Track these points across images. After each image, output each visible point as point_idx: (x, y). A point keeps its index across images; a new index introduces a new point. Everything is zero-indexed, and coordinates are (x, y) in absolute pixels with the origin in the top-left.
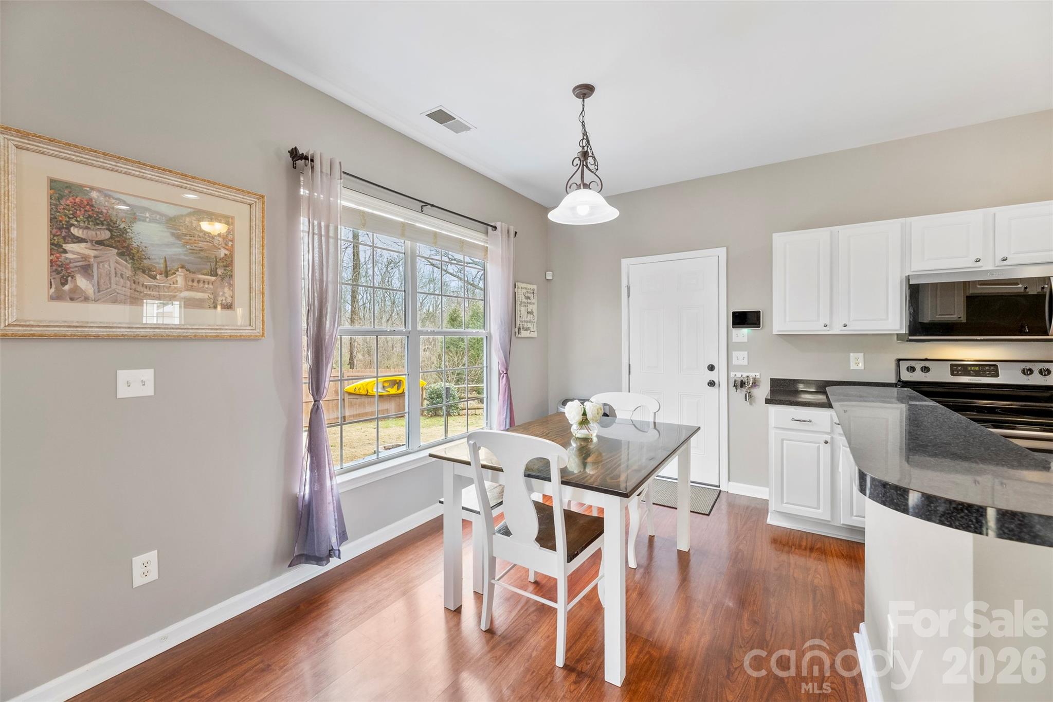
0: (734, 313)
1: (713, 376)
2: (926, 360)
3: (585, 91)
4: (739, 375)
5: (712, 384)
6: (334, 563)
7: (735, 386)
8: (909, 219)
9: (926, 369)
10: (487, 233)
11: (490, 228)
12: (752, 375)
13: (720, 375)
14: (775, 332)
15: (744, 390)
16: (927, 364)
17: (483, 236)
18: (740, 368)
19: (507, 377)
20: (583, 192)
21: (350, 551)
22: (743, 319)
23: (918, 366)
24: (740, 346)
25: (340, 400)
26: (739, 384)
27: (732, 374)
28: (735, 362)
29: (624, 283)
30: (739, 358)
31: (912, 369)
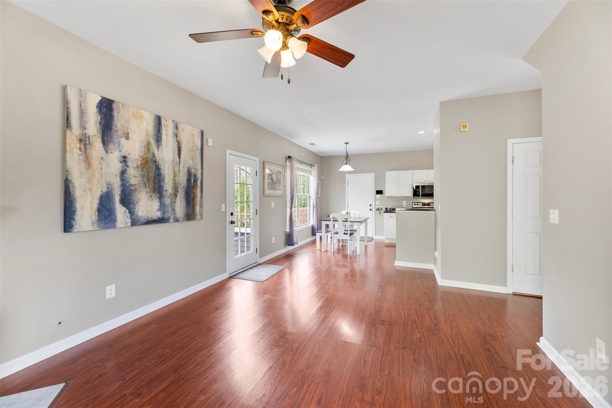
0: (377, 191)
1: (371, 207)
2: (418, 202)
3: (347, 143)
4: (378, 207)
5: (371, 210)
6: (296, 246)
7: (377, 210)
8: (413, 171)
9: (417, 205)
10: (311, 167)
11: (312, 166)
12: (381, 207)
13: (373, 207)
14: (386, 196)
15: (379, 211)
16: (418, 203)
17: (310, 168)
18: (378, 205)
19: (316, 208)
20: (347, 165)
21: (300, 244)
22: (379, 192)
23: (416, 204)
24: (378, 199)
25: (296, 211)
26: (378, 209)
27: (376, 207)
28: (377, 204)
29: (346, 181)
30: (378, 203)
31: (415, 205)
